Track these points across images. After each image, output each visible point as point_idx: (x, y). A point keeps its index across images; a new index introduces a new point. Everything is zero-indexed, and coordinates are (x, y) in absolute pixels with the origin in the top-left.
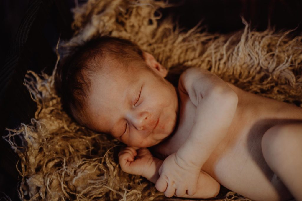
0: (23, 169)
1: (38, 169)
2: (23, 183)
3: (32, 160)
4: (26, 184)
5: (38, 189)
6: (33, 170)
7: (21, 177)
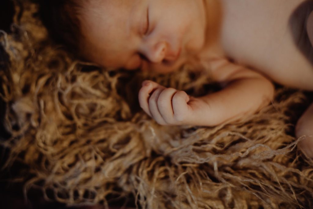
0: (6, 92)
1: (26, 90)
2: (8, 111)
3: (16, 78)
4: (12, 112)
5: (28, 116)
6: (18, 91)
7: (4, 103)
